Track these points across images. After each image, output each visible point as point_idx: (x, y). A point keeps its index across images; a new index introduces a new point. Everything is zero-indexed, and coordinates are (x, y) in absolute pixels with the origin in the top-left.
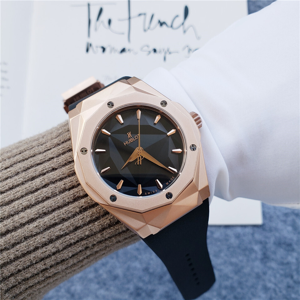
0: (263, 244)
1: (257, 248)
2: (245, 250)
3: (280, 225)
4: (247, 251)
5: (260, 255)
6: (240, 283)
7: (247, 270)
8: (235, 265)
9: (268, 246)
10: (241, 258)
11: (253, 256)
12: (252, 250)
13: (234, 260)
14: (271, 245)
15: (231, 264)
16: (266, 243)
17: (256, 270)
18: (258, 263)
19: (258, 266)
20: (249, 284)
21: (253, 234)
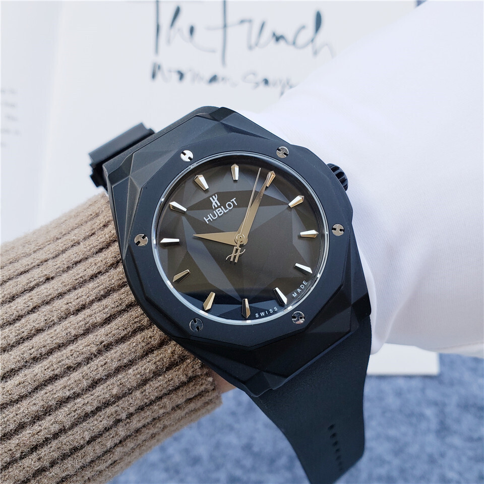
0: (440, 406)
1: (429, 412)
2: (411, 415)
3: (467, 376)
4: (413, 417)
5: (434, 424)
6: (402, 471)
7: (414, 449)
8: (395, 440)
9: (448, 410)
10: (403, 429)
11: (423, 425)
12: (421, 416)
13: (392, 432)
14: (452, 409)
15: (388, 439)
16: (444, 405)
17: (429, 450)
18: (431, 438)
19: (432, 443)
20: (418, 472)
21: (423, 390)
